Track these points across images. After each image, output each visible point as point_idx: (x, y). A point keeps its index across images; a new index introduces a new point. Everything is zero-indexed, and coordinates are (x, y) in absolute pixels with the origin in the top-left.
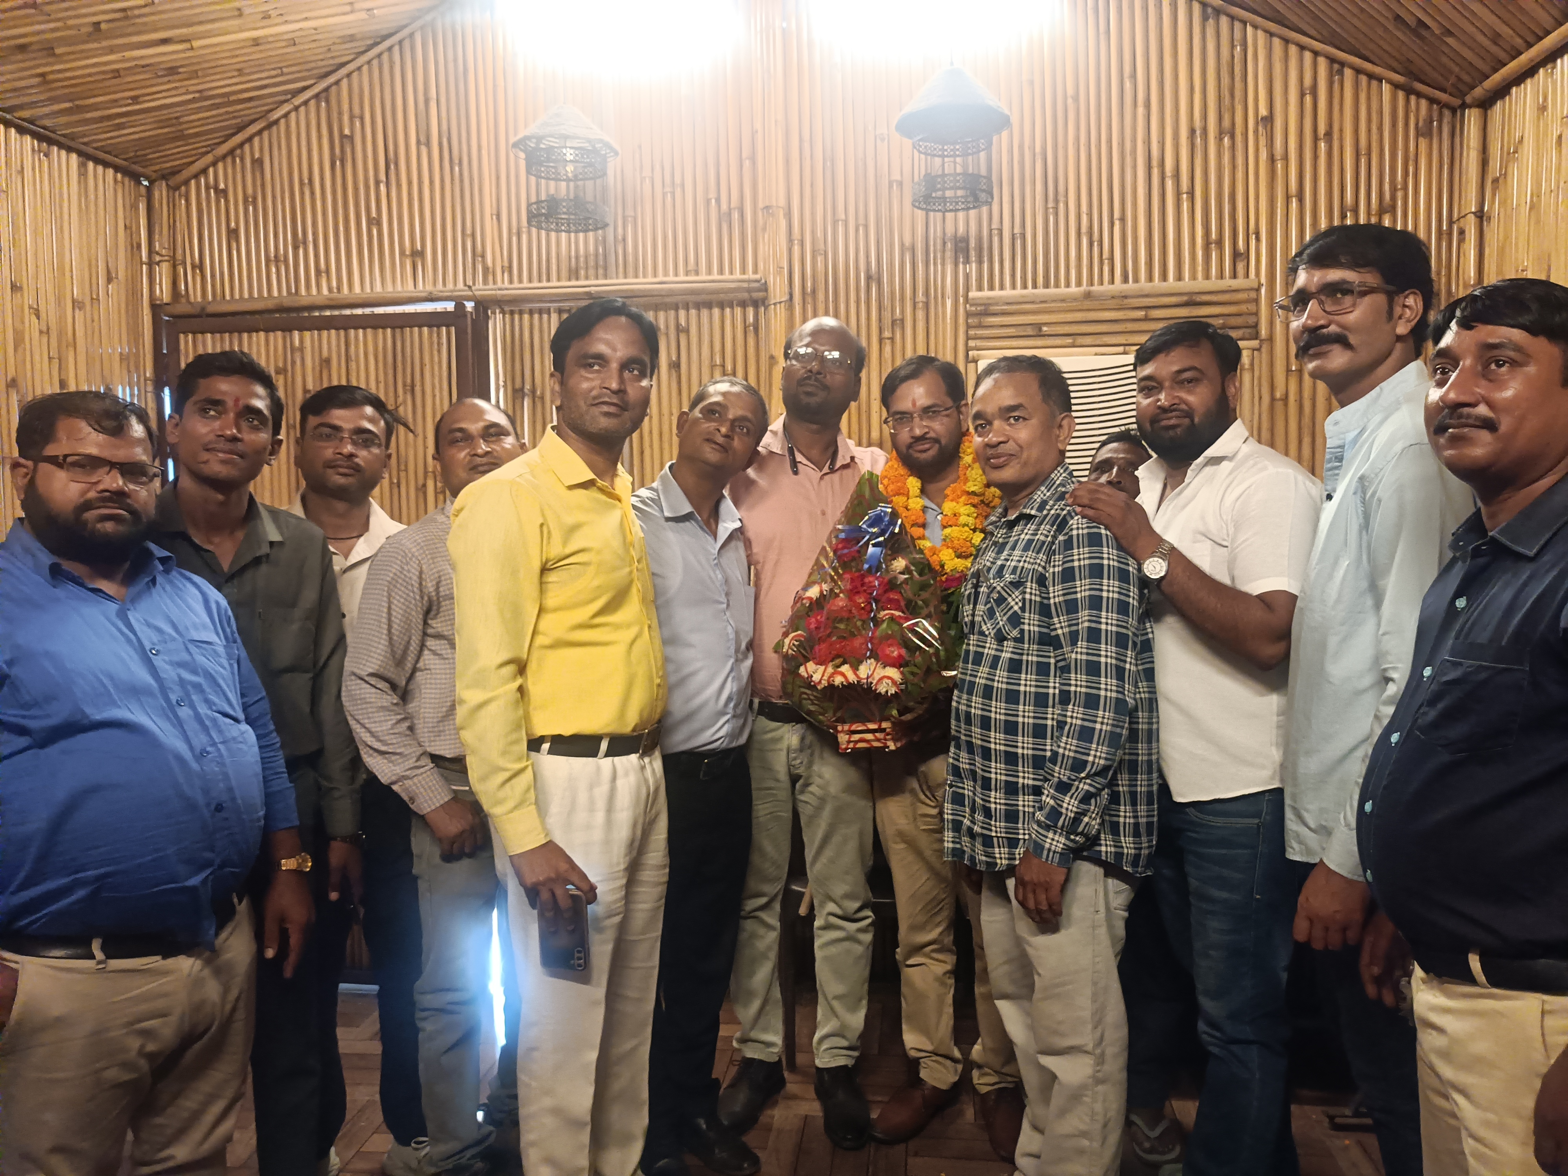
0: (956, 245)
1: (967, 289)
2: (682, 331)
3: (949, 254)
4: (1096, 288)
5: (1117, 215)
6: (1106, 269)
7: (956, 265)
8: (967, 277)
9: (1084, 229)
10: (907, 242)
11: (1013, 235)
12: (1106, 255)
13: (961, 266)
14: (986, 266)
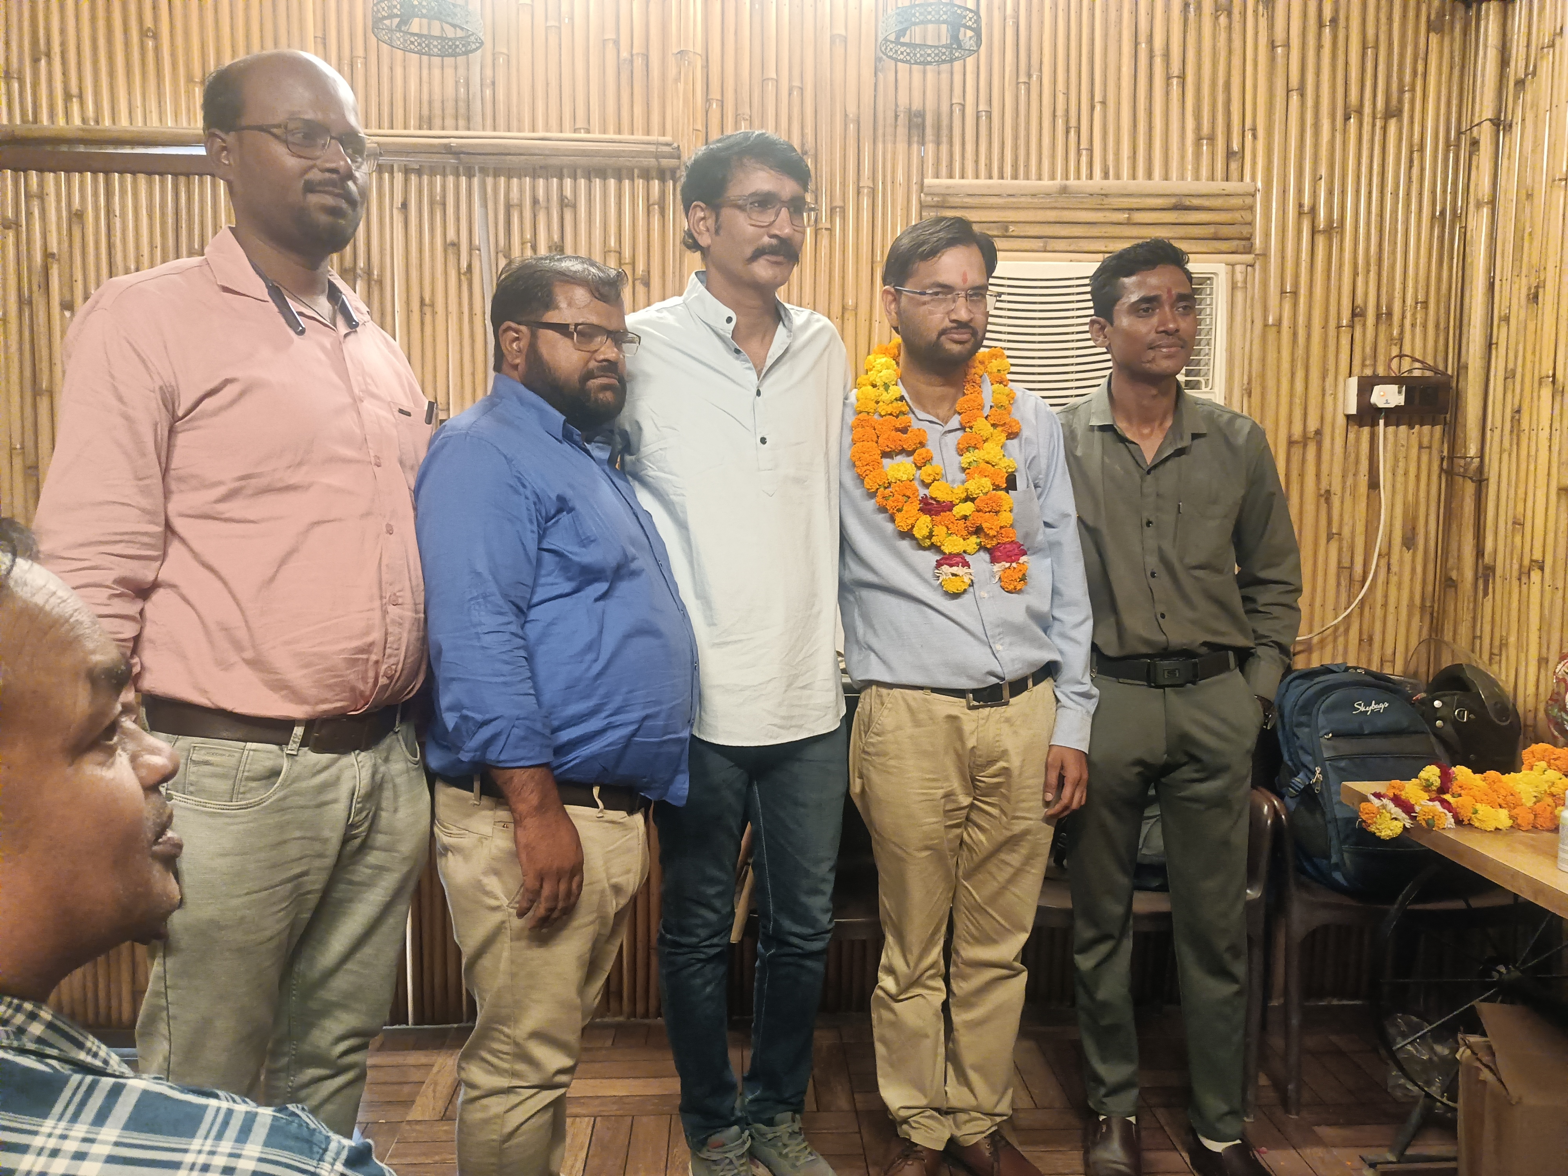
0: (910, 121)
1: (922, 176)
2: (567, 206)
3: (902, 131)
4: (1072, 182)
5: (1098, 98)
6: (1084, 159)
7: (910, 143)
8: (922, 161)
9: (1060, 112)
10: (852, 110)
11: (978, 112)
12: (1084, 144)
13: (915, 147)
14: (944, 148)
